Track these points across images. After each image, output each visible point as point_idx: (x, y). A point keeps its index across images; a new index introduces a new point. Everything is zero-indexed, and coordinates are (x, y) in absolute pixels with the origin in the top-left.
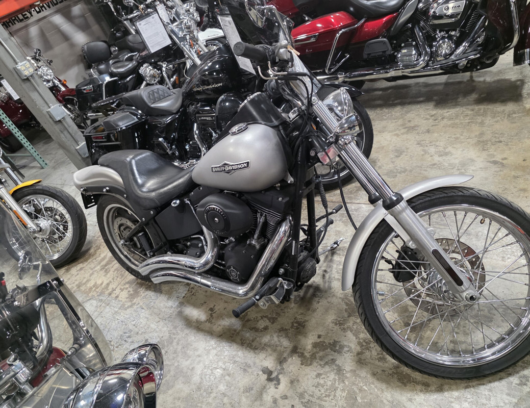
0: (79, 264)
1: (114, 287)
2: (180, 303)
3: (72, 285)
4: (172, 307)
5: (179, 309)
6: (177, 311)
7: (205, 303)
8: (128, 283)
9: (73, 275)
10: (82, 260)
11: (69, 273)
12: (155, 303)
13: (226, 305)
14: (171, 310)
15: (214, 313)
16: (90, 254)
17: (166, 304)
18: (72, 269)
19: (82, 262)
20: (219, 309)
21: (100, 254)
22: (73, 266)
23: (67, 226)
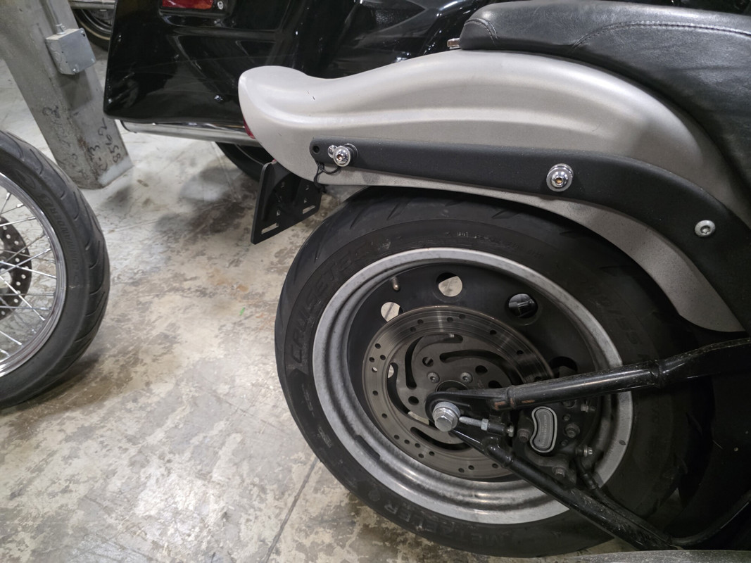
0: (67, 409)
1: (269, 535)
3: (61, 500)
8: (320, 521)
9: (52, 454)
10: (73, 395)
11: (34, 441)
16: (105, 379)
18: (44, 425)
19: (76, 405)
21: (148, 384)
22: (42, 416)
23: (29, 275)
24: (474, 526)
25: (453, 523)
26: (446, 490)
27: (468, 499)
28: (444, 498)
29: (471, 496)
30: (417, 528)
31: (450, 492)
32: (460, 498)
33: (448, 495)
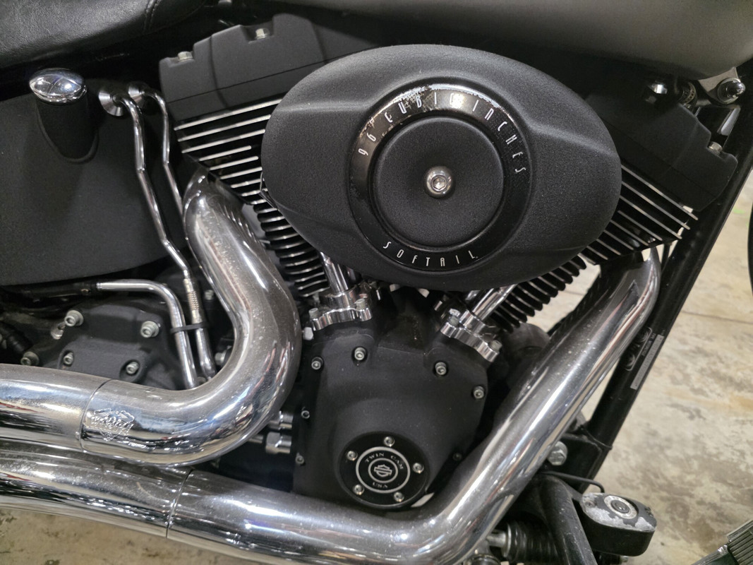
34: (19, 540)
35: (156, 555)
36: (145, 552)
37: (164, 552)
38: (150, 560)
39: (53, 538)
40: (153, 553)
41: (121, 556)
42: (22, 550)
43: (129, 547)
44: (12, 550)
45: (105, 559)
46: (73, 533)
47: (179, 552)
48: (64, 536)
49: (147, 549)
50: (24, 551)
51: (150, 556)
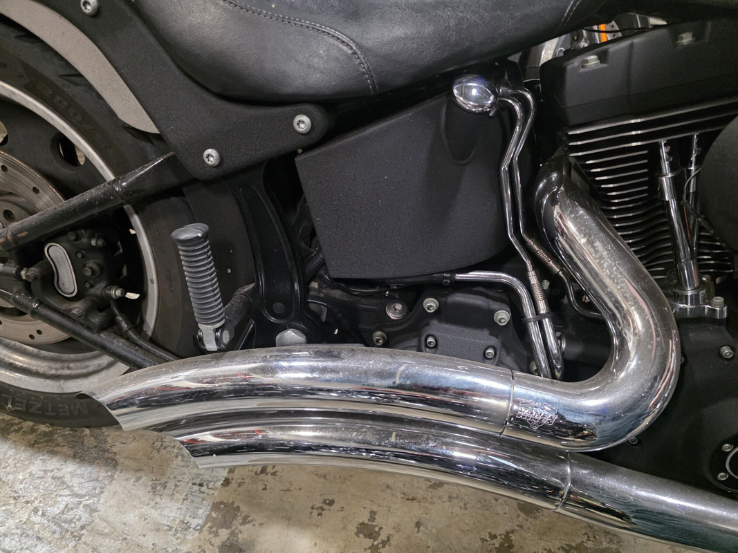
2: (216, 506)
4: (186, 526)
5: (224, 534)
6: (217, 542)
7: (331, 503)
12: (92, 510)
13: (416, 511)
14: (184, 541)
15: (384, 543)
17: (154, 514)
20: (397, 529)
24: (61, 398)
25: (42, 397)
26: (39, 366)
27: (60, 372)
28: (36, 374)
29: (63, 368)
30: (7, 408)
31: (44, 367)
32: (53, 372)
33: (41, 371)
34: (295, 481)
35: (413, 499)
36: (403, 496)
37: (419, 497)
38: (409, 503)
39: (323, 480)
40: (411, 497)
41: (384, 498)
42: (300, 489)
43: (389, 491)
44: (292, 488)
45: (372, 501)
46: (338, 476)
47: (432, 497)
48: (332, 478)
49: (404, 494)
50: (302, 490)
51: (408, 499)
